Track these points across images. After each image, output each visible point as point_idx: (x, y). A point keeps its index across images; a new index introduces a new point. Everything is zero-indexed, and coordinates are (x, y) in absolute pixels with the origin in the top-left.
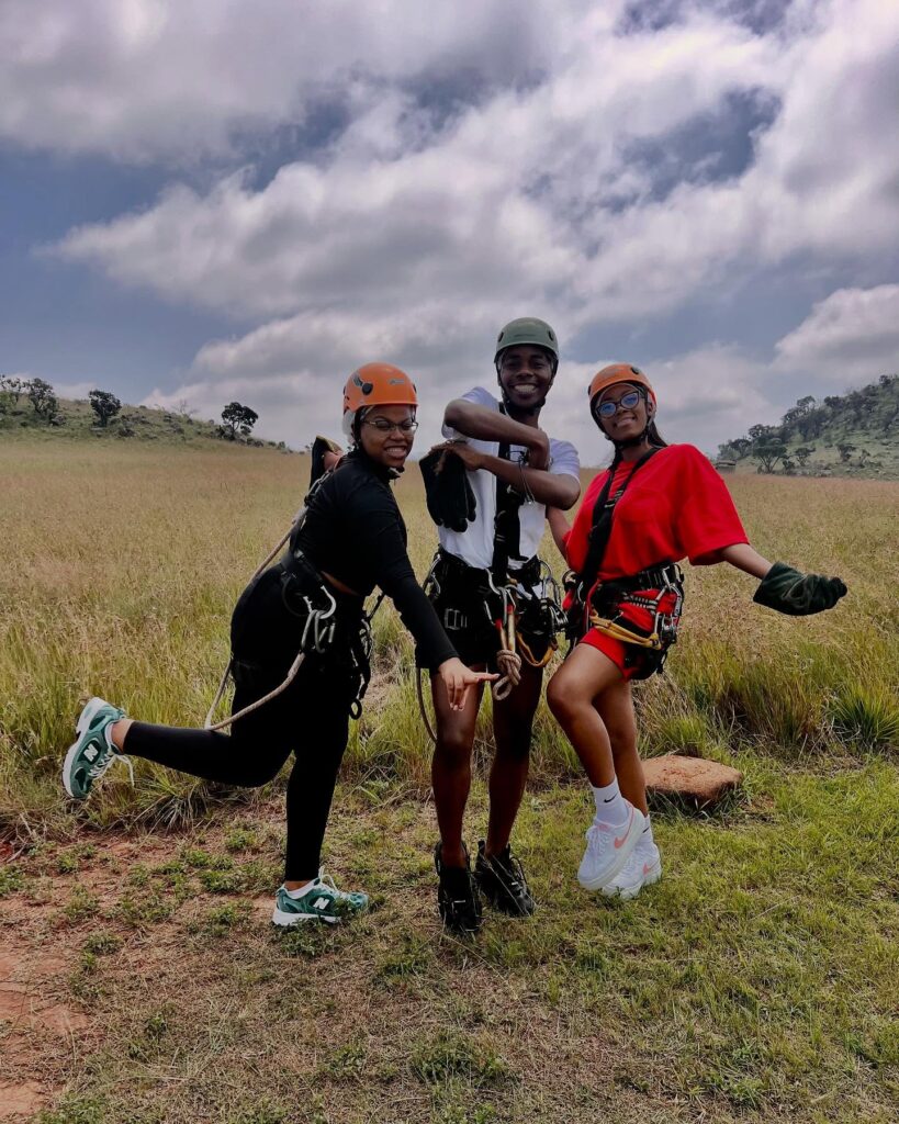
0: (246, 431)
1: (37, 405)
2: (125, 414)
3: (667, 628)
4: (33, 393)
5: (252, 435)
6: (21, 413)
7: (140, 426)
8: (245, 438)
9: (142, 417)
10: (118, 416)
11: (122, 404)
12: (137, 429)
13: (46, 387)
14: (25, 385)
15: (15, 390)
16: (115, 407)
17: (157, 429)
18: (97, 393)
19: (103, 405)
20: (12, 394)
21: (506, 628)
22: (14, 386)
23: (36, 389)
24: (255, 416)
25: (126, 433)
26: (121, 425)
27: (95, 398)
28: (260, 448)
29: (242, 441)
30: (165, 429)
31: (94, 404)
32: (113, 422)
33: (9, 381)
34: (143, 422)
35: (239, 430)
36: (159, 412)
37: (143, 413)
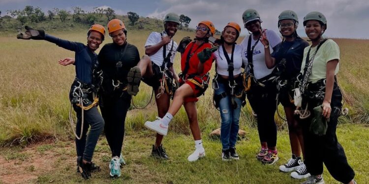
0: (187, 26)
1: (109, 18)
2: (141, 20)
3: (205, 83)
4: (107, 14)
5: (189, 27)
6: (103, 21)
7: (146, 25)
8: (186, 28)
9: (147, 22)
10: (139, 21)
11: (140, 17)
12: (145, 26)
13: (112, 11)
14: (105, 10)
15: (101, 12)
16: (137, 18)
17: (152, 26)
18: (130, 13)
19: (133, 17)
20: (100, 14)
21: (163, 81)
22: (101, 11)
23: (108, 12)
24: (190, 20)
25: (141, 28)
26: (139, 25)
27: (130, 15)
28: (192, 32)
29: (185, 30)
30: (155, 26)
31: (129, 17)
32: (136, 24)
33: (99, 9)
34: (147, 24)
35: (184, 25)
36: (154, 19)
37: (147, 20)
